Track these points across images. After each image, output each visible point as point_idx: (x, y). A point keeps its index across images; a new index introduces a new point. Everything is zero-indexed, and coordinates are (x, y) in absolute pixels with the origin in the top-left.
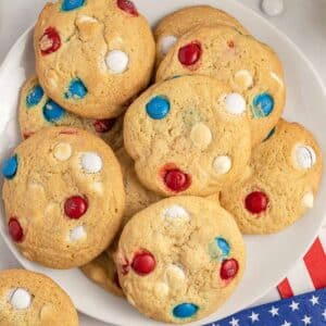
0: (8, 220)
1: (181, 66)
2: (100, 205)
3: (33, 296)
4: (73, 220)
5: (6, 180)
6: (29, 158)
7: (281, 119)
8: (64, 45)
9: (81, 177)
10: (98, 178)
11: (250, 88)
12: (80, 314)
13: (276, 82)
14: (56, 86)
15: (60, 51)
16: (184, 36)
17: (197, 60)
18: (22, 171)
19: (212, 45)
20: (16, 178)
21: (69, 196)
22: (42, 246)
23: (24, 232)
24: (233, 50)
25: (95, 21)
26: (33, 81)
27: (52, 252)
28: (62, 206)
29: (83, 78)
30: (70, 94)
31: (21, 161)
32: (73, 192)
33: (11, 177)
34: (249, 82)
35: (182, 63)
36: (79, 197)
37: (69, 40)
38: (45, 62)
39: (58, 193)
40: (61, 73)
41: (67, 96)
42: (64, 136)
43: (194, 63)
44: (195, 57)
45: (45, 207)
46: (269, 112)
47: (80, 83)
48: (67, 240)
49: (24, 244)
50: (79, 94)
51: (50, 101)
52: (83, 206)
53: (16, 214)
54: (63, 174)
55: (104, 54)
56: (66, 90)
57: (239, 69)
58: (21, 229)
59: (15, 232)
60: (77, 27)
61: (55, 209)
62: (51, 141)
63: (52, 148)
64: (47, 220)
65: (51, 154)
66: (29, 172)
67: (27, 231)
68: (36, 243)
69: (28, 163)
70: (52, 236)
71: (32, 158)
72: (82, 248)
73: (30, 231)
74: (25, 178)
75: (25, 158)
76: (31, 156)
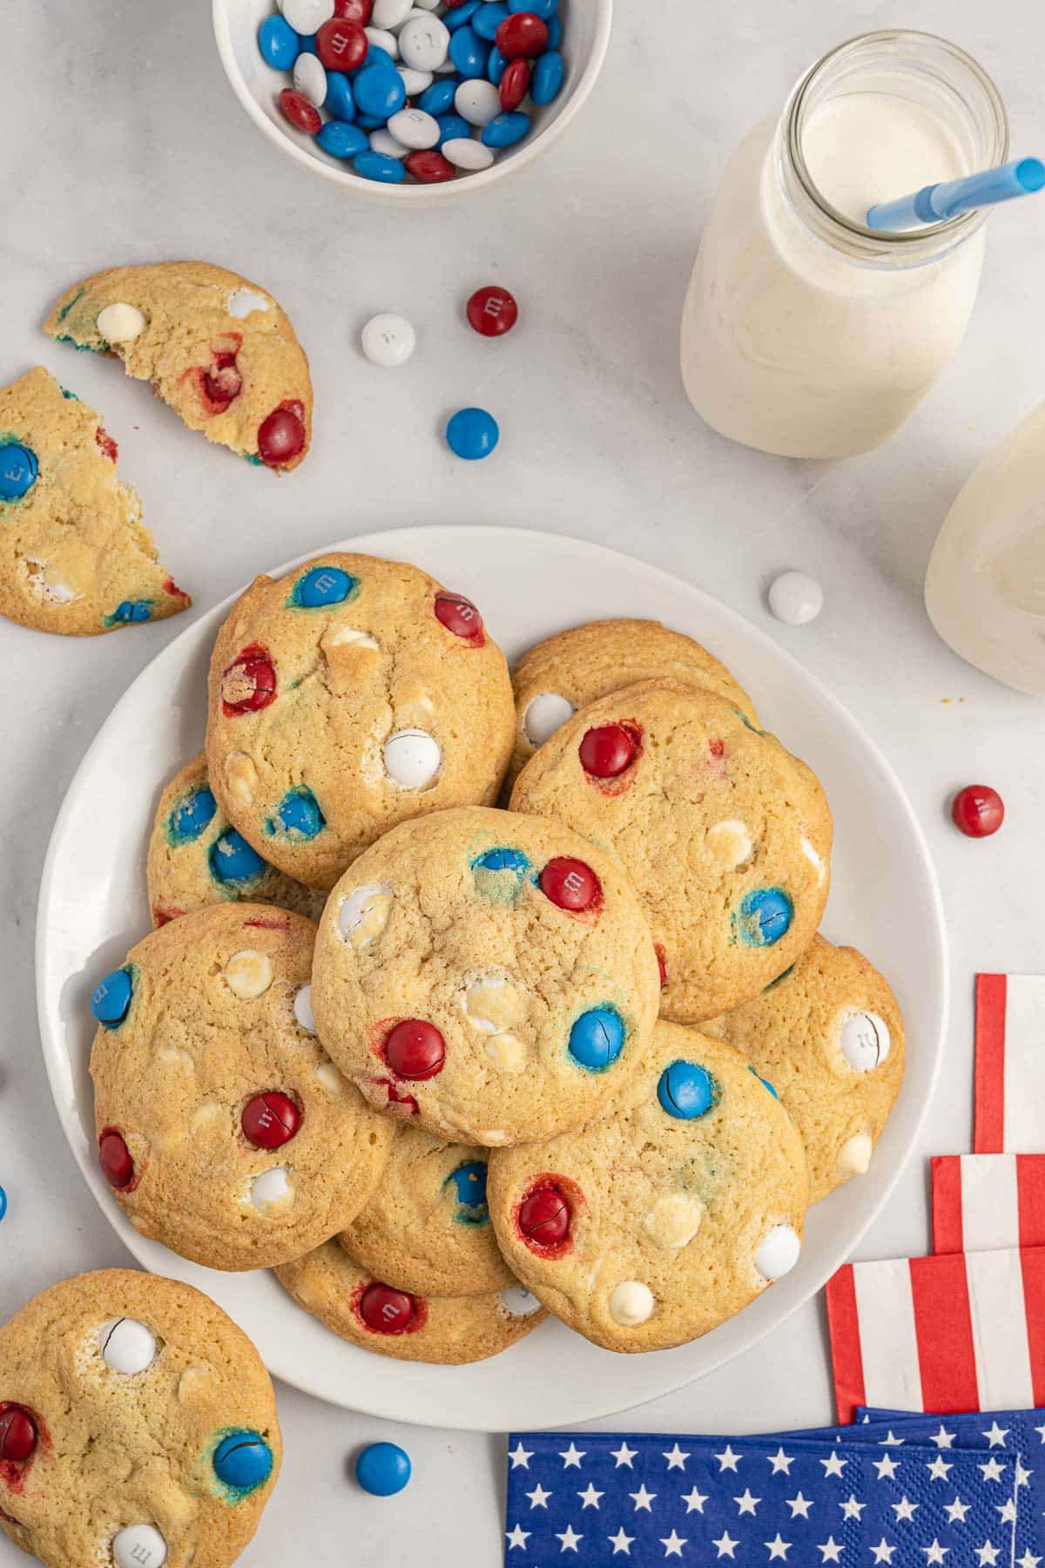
0: (99, 1132)
1: (582, 775)
3: (161, 1342)
4: (263, 1152)
5: (101, 1027)
6: (163, 981)
7: (817, 933)
8: (285, 697)
9: (289, 1046)
11: (742, 869)
12: (278, 1383)
13: (809, 865)
14: (249, 798)
15: (272, 710)
16: (605, 701)
17: (623, 769)
18: (142, 1011)
19: (669, 741)
20: (127, 1030)
21: (254, 1089)
22: (179, 1210)
23: (137, 1167)
24: (719, 764)
25: (371, 644)
26: (193, 775)
27: (203, 1228)
28: (238, 1112)
29: (317, 790)
30: (280, 823)
31: (141, 986)
32: (267, 1080)
33: (116, 1023)
34: (743, 853)
35: (586, 768)
36: (283, 1095)
37: (297, 684)
38: (229, 732)
39: (229, 1081)
40: (265, 766)
41: (272, 829)
42: (254, 932)
43: (616, 774)
44: (621, 758)
45: (194, 1110)
46: (777, 938)
47: (310, 799)
48: (244, 1201)
49: (134, 1198)
50: (302, 828)
51: (229, 833)
52: (289, 1120)
53: (117, 1121)
54: (245, 1032)
55: (380, 735)
56: (273, 811)
57: (725, 817)
58: (129, 1162)
59: (117, 1166)
60: (323, 655)
61: (216, 1119)
62: (221, 942)
63: (222, 962)
64: (196, 1146)
65: (219, 975)
66: (160, 1017)
67: (145, 1167)
68: (165, 1198)
69: (158, 992)
70: (205, 1188)
71: (170, 982)
72: (280, 1227)
73: (150, 1168)
74: (149, 1033)
75: (151, 980)
76: (167, 978)
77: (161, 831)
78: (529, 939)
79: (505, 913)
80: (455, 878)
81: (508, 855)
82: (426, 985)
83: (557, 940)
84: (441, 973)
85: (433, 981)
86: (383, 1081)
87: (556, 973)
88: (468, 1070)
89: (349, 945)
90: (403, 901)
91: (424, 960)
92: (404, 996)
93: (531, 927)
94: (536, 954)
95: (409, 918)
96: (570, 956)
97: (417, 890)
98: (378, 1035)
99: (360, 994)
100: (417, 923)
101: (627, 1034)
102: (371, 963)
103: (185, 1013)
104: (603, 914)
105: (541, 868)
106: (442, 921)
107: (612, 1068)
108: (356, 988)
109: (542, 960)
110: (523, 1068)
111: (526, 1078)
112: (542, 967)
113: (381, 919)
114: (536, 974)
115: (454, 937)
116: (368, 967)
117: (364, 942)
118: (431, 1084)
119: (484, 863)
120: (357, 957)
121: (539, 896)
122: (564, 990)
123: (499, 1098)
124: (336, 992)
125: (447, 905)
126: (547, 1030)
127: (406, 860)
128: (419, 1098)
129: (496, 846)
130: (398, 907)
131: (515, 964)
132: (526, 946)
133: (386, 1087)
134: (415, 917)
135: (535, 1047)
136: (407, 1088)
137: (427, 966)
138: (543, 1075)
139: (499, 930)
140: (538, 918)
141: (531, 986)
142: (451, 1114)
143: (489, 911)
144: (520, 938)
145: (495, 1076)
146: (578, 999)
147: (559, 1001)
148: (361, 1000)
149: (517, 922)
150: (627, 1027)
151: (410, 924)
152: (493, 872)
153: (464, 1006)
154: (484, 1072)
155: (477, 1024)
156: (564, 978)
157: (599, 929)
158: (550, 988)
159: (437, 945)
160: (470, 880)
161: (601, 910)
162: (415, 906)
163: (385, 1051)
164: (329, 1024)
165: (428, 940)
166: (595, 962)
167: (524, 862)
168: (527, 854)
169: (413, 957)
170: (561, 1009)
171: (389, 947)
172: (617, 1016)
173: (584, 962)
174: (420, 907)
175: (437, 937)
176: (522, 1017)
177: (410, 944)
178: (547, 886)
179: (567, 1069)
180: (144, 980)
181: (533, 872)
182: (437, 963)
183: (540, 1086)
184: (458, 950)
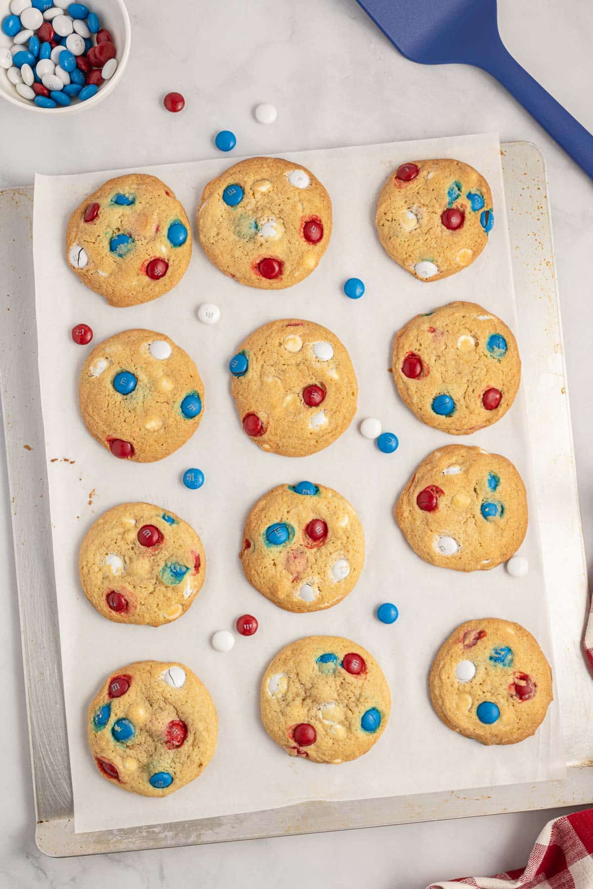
2: (338, 390)
4: (313, 409)
5: (237, 377)
6: (260, 353)
9: (317, 366)
10: (332, 366)
18: (254, 367)
20: (249, 375)
21: (305, 385)
22: (284, 437)
23: (264, 424)
27: (294, 441)
28: (301, 395)
31: (251, 357)
32: (310, 381)
33: (243, 374)
36: (316, 386)
39: (295, 384)
45: (284, 398)
48: (311, 427)
53: (253, 409)
54: (298, 365)
61: (293, 399)
62: (279, 334)
63: (282, 341)
64: (287, 411)
65: (282, 347)
66: (262, 367)
67: (268, 423)
68: (279, 434)
69: (259, 357)
70: (295, 426)
71: (263, 353)
72: (326, 434)
73: (271, 423)
74: (259, 374)
75: (255, 354)
76: (261, 351)
77: (91, 726)
78: (342, 688)
79: (332, 679)
80: (311, 669)
81: (329, 656)
82: (306, 710)
83: (352, 688)
84: (311, 704)
85: (307, 708)
86: (294, 748)
87: (353, 699)
88: (326, 740)
89: (274, 697)
90: (292, 679)
91: (304, 700)
92: (299, 716)
93: (342, 683)
94: (345, 693)
95: (296, 685)
96: (357, 692)
97: (298, 675)
98: (290, 731)
99: (281, 716)
100: (299, 687)
101: (382, 717)
102: (284, 704)
103: (272, 363)
104: (368, 674)
105: (342, 659)
106: (309, 685)
107: (378, 730)
108: (280, 714)
109: (348, 695)
110: (345, 737)
111: (347, 740)
112: (348, 698)
113: (285, 687)
114: (346, 701)
115: (314, 692)
116: (283, 706)
117: (280, 696)
118: (312, 746)
119: (321, 660)
120: (278, 702)
121: (343, 671)
122: (357, 705)
123: (338, 748)
124: (272, 716)
125: (309, 679)
126: (353, 721)
127: (291, 663)
128: (309, 752)
129: (324, 653)
130: (291, 682)
131: (338, 698)
132: (341, 691)
133: (296, 750)
134: (299, 686)
135: (349, 728)
136: (303, 749)
137: (305, 703)
138: (353, 738)
139: (330, 687)
140: (344, 680)
141: (345, 705)
142: (320, 755)
143: (326, 680)
144: (338, 688)
145: (336, 740)
146: (363, 708)
147: (356, 710)
148: (282, 719)
149: (337, 682)
150: (381, 714)
151: (296, 688)
152: (324, 664)
153: (321, 716)
154: (332, 740)
155: (326, 722)
156: (356, 701)
157: (367, 681)
158: (352, 705)
159: (308, 695)
160: (316, 667)
161: (367, 673)
162: (297, 681)
163: (294, 737)
164: (271, 728)
165: (304, 693)
166: (367, 693)
167: (336, 658)
168: (337, 655)
169: (299, 700)
170: (357, 713)
171: (290, 696)
172: (377, 711)
173: (363, 694)
174: (299, 681)
175: (307, 692)
176: (343, 718)
177: (298, 695)
178: (345, 667)
179: (361, 734)
180: (252, 354)
181: (339, 661)
182: (309, 701)
183: (353, 742)
184: (316, 697)
